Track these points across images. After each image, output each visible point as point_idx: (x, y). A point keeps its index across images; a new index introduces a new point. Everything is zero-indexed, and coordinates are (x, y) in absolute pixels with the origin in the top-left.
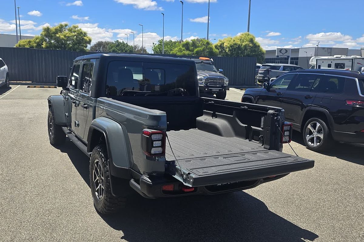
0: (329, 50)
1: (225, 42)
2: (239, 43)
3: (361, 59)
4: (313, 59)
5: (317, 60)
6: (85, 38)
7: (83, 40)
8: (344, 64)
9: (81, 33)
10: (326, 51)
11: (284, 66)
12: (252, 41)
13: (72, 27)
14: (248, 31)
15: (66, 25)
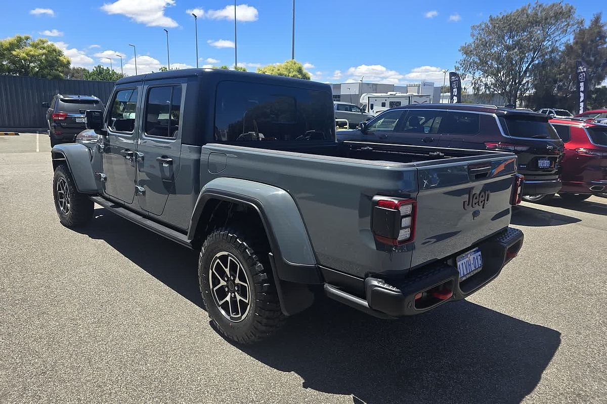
0: (374, 86)
1: (266, 72)
2: (286, 73)
3: (418, 97)
4: (364, 97)
5: (369, 98)
6: (61, 58)
7: (57, 62)
8: (400, 103)
9: (55, 50)
10: (370, 88)
11: (338, 104)
12: (300, 70)
13: (37, 41)
14: (293, 58)
15: (27, 38)
